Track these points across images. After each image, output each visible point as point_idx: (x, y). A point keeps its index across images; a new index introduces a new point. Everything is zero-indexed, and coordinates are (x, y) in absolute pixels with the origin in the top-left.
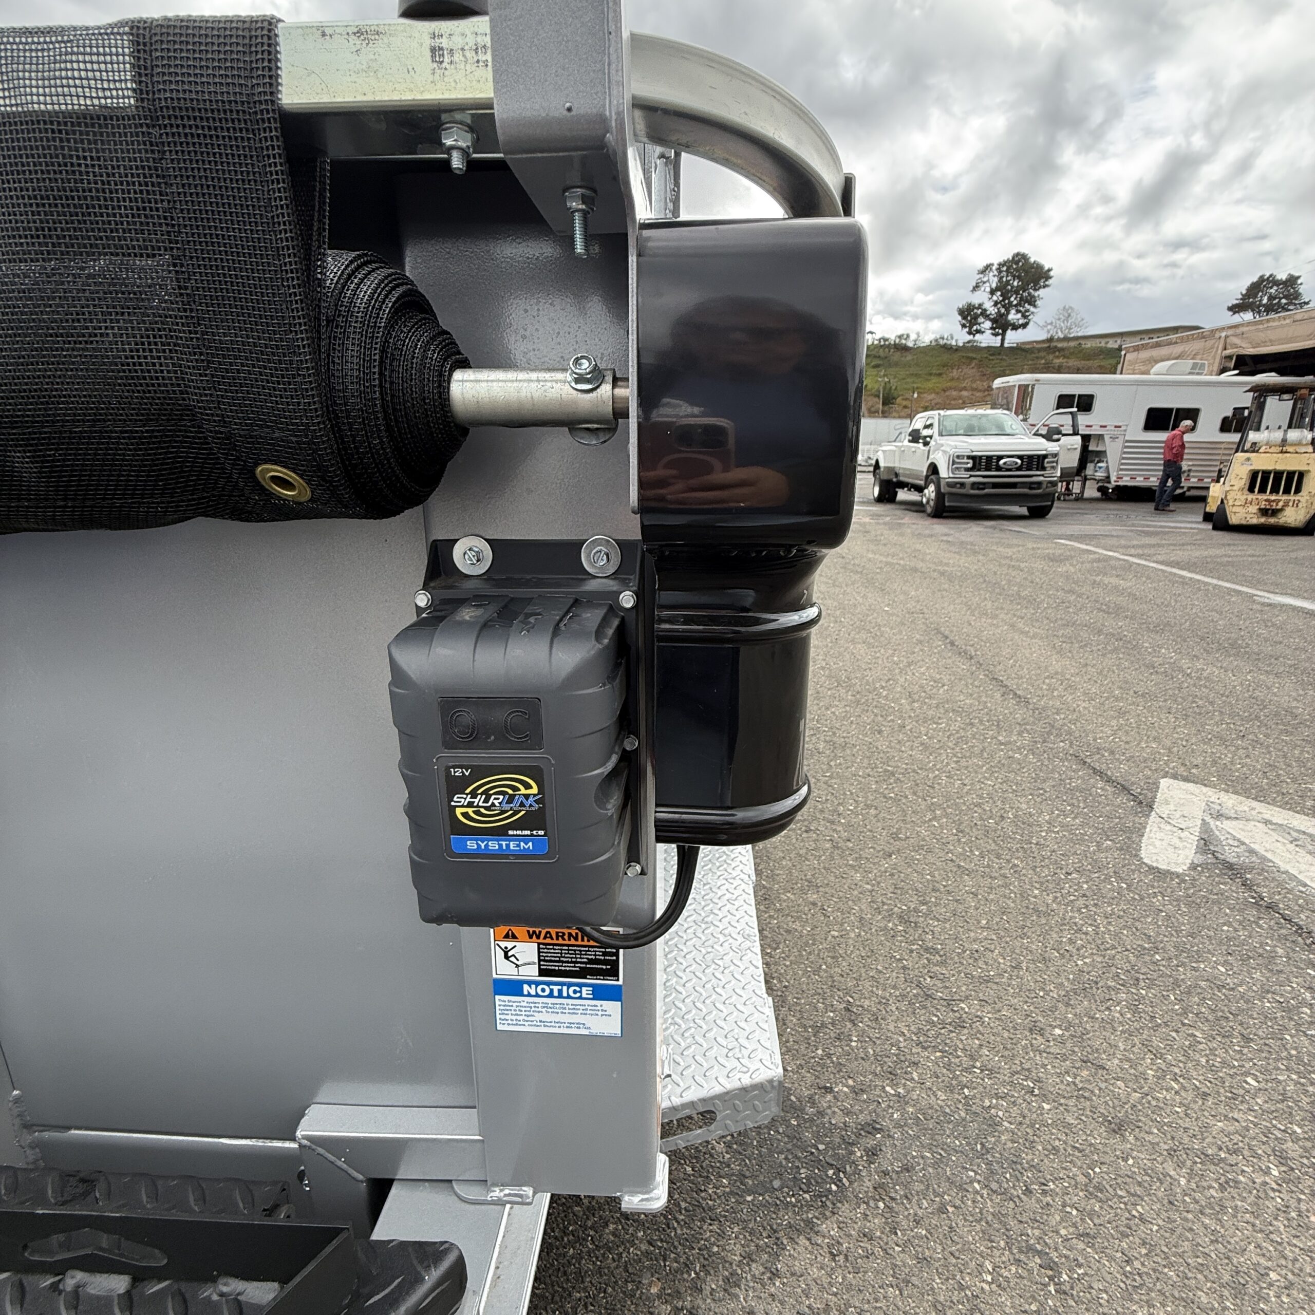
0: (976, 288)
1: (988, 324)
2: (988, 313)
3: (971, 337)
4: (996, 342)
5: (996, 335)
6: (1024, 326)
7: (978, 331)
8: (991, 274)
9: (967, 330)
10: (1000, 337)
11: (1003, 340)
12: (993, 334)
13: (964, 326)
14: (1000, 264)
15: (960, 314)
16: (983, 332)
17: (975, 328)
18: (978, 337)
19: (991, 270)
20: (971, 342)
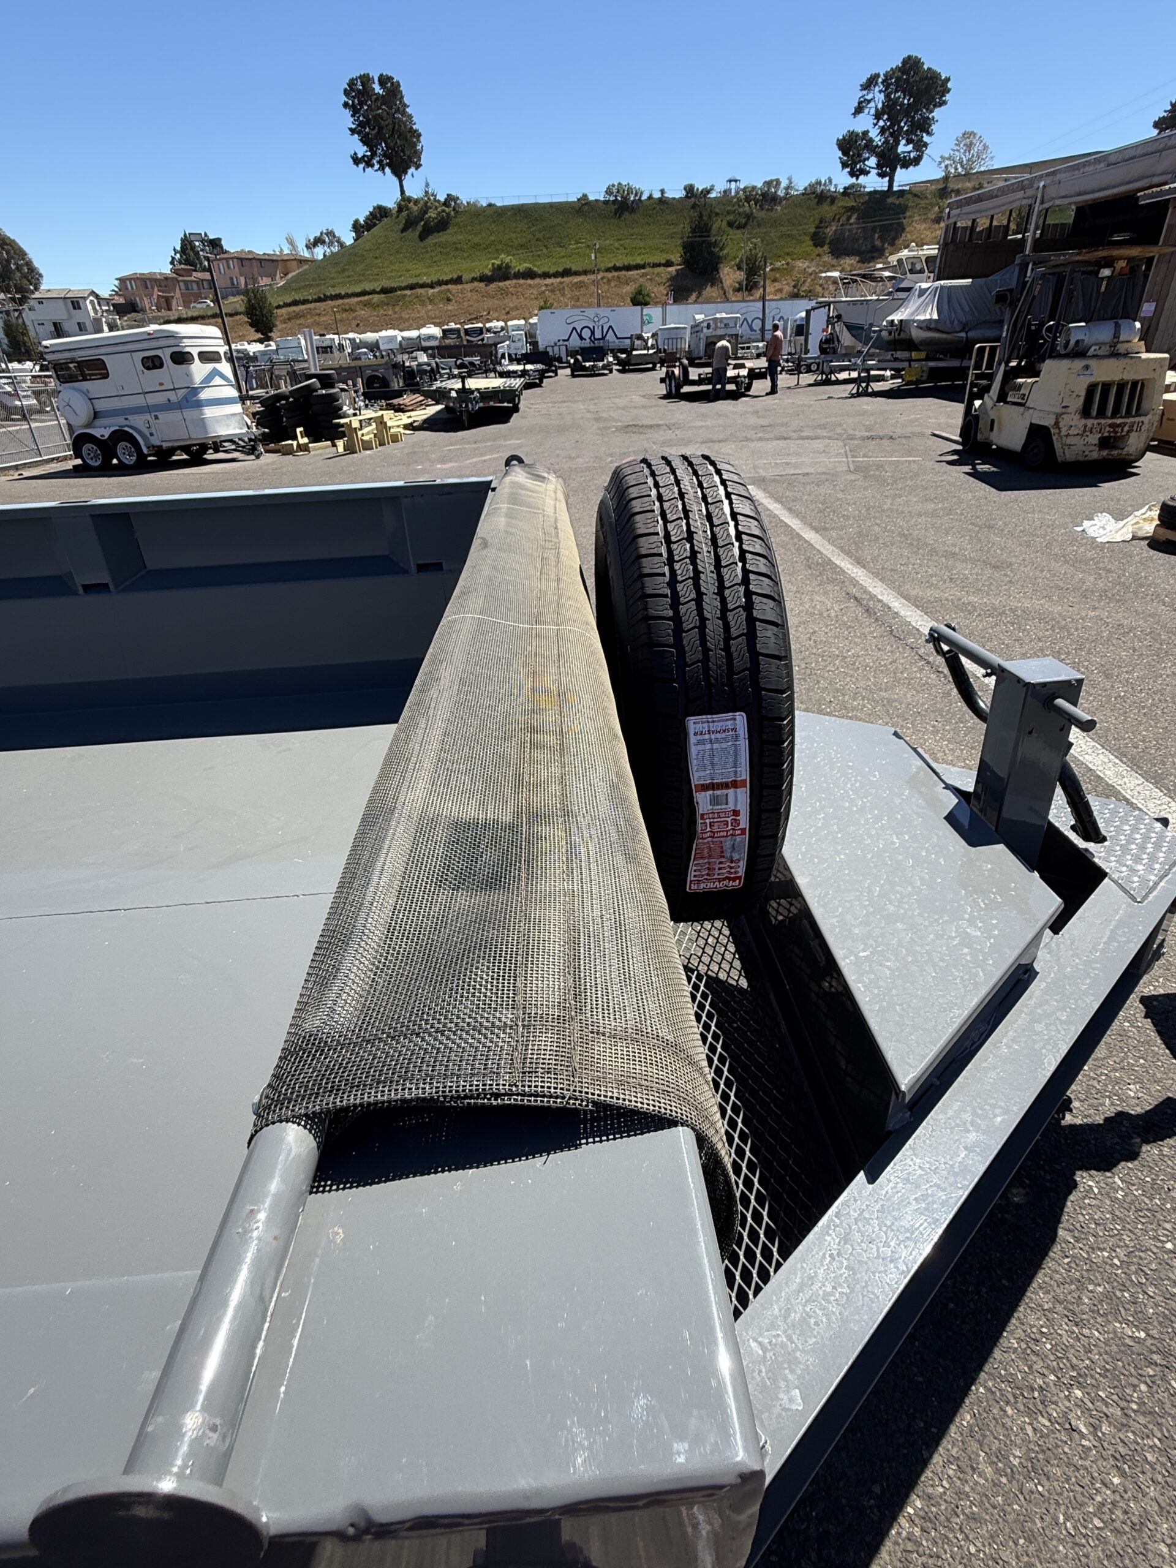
0: (859, 110)
1: (872, 162)
2: (874, 144)
3: (854, 180)
4: (882, 184)
7: (862, 171)
8: (877, 89)
9: (849, 170)
10: (887, 179)
11: (891, 182)
12: (880, 175)
13: (844, 165)
14: (887, 75)
15: (840, 148)
16: (867, 173)
17: (858, 166)
18: (862, 179)
19: (877, 83)
20: (852, 186)
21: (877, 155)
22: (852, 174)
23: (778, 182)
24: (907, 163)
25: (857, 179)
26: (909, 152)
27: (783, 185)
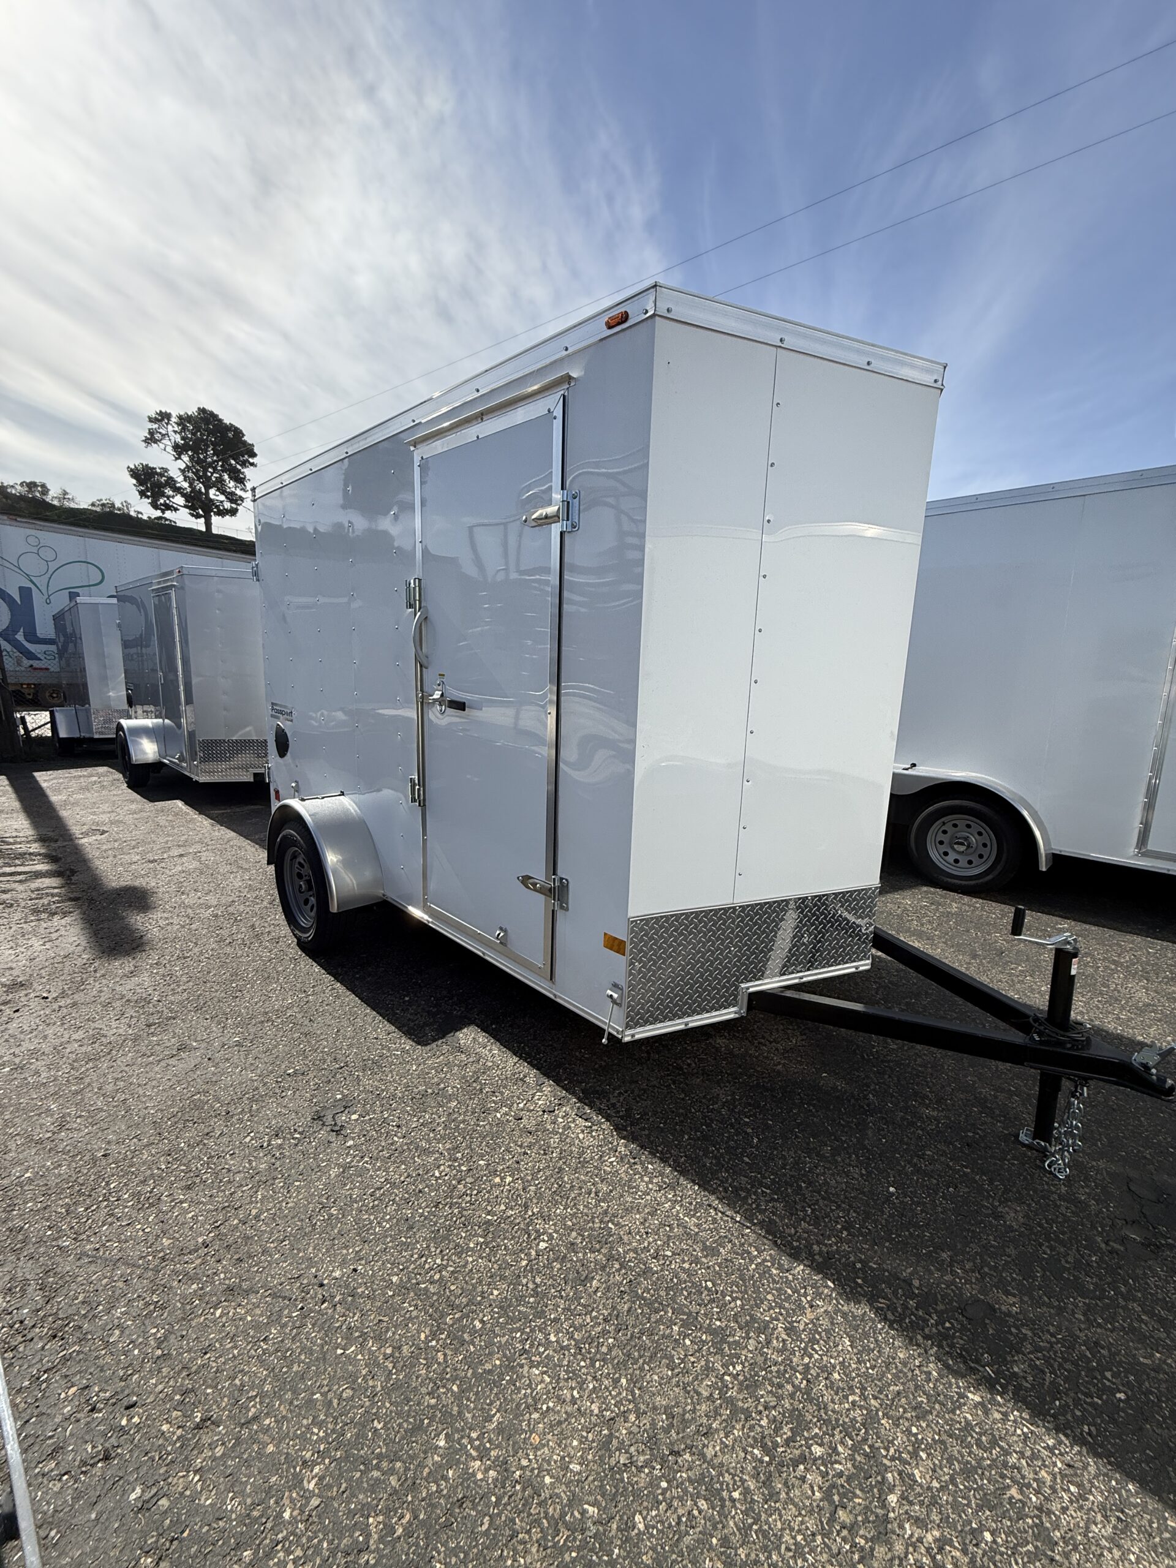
0: (151, 439)
1: (179, 500)
2: (178, 485)
3: (158, 513)
4: (200, 525)
5: (198, 516)
6: (233, 512)
7: (168, 507)
8: (170, 428)
9: (150, 501)
10: (202, 520)
11: (208, 524)
12: (192, 515)
13: (142, 494)
14: (180, 417)
15: (132, 476)
16: (176, 510)
17: (162, 501)
18: (168, 514)
19: (169, 420)
20: (160, 518)
21: (183, 495)
22: (155, 506)
23: (45, 490)
24: (222, 513)
25: (163, 513)
26: (222, 502)
27: (52, 493)
